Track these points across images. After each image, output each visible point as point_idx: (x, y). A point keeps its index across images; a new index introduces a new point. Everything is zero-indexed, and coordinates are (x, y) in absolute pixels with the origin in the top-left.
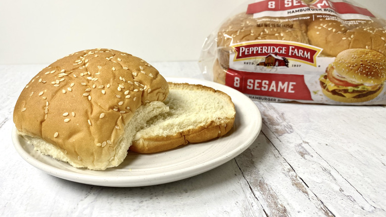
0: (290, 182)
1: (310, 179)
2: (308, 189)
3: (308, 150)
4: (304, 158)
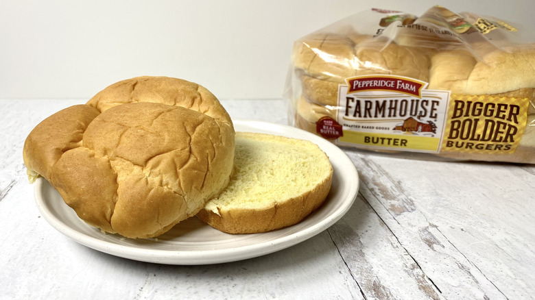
0: (415, 285)
1: (442, 280)
2: (440, 296)
3: (437, 237)
4: (433, 249)
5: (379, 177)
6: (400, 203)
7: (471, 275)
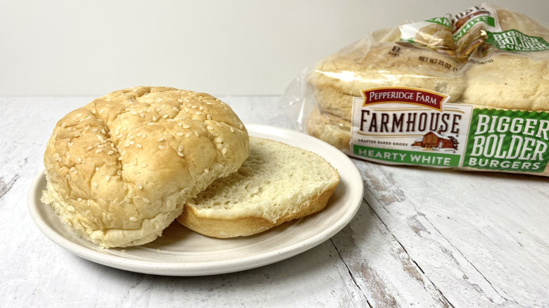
0: (400, 266)
1: (426, 263)
2: (423, 276)
3: (424, 224)
4: (419, 235)
5: (372, 170)
6: (391, 193)
7: (453, 258)
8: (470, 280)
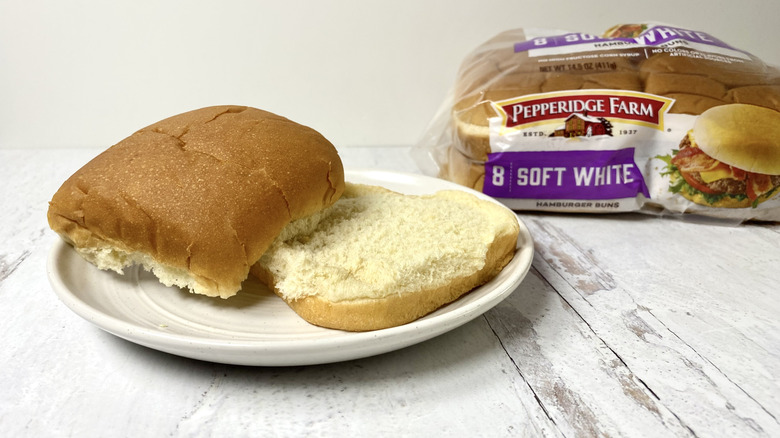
0: (619, 389)
1: (660, 382)
2: (658, 404)
3: (649, 324)
4: (644, 339)
5: (560, 244)
6: (593, 278)
7: (705, 375)
8: (738, 411)
